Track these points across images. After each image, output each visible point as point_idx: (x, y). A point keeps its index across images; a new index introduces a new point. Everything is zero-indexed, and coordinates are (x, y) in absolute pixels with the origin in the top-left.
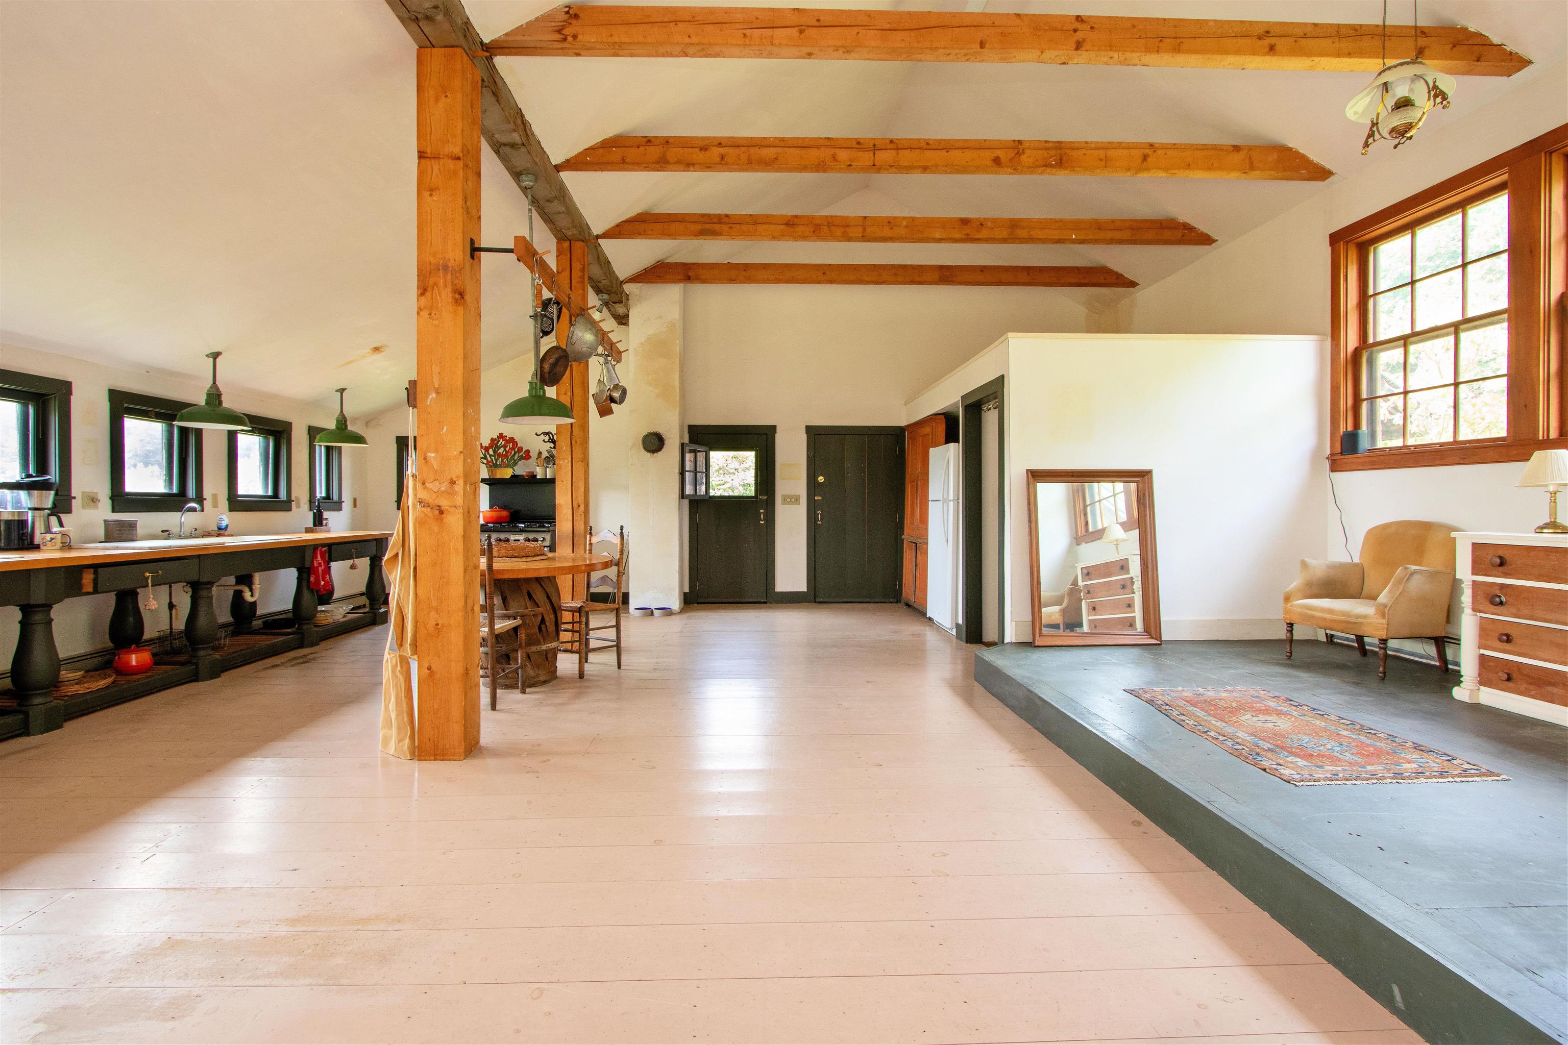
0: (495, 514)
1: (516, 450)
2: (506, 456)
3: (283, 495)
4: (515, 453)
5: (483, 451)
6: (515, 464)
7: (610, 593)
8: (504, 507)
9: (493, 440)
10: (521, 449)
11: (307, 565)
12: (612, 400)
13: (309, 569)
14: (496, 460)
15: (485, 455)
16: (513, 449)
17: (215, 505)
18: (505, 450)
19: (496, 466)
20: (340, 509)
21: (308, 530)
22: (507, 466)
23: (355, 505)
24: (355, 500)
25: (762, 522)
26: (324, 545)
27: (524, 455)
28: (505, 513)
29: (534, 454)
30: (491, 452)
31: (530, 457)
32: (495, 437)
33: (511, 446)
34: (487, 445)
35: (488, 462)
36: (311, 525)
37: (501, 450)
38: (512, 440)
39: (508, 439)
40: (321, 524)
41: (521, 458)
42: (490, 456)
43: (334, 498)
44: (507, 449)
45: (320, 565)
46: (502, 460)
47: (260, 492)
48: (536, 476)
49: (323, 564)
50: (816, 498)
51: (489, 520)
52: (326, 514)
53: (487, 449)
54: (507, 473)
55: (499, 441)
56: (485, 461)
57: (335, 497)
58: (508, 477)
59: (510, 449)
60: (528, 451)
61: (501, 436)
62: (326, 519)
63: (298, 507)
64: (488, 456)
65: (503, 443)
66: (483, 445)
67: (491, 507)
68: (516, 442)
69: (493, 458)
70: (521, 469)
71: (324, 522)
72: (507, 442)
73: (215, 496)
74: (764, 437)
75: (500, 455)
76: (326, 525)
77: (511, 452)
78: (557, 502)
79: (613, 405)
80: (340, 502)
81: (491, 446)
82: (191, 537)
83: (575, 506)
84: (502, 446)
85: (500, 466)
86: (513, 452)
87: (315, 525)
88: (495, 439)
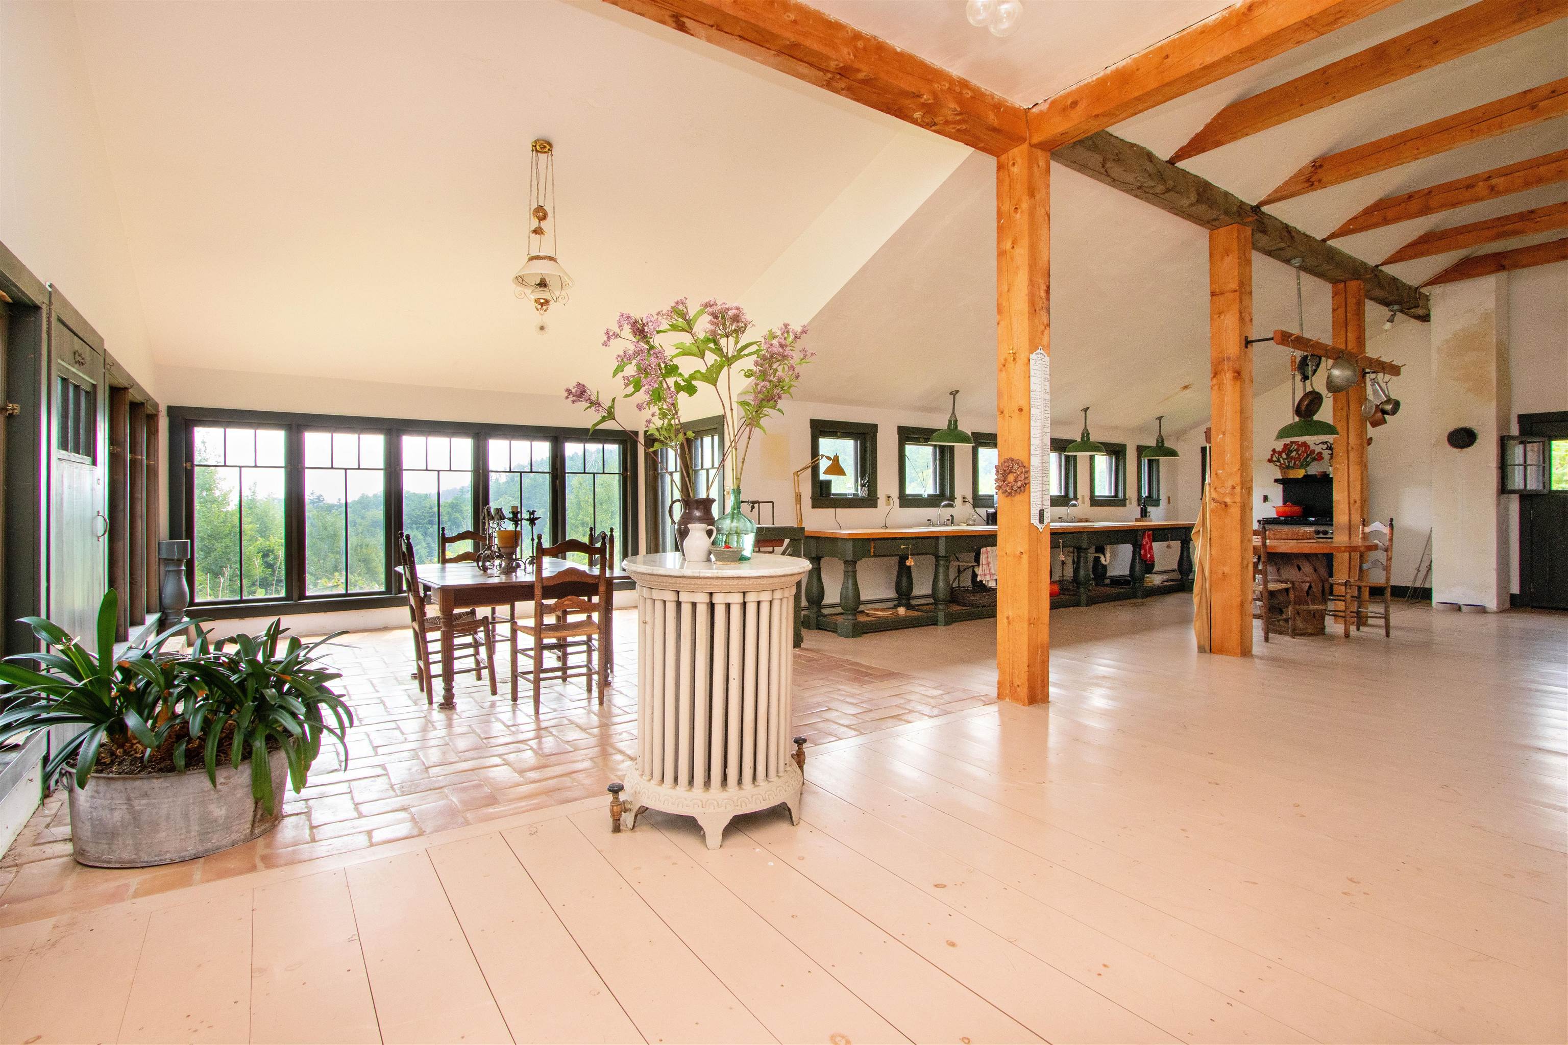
0: (1287, 509)
1: (1309, 452)
2: (1299, 458)
3: (1121, 496)
5: (1277, 455)
6: (1308, 465)
7: (1409, 587)
8: (1295, 503)
10: (1313, 451)
11: (1139, 543)
12: (1384, 412)
13: (1141, 545)
14: (1289, 462)
15: (1279, 459)
16: (1305, 451)
17: (1083, 503)
18: (1297, 453)
19: (1288, 467)
20: (1158, 505)
21: (1137, 520)
22: (1300, 467)
23: (1169, 502)
24: (1168, 499)
26: (1149, 530)
27: (1316, 457)
28: (1296, 509)
30: (1284, 455)
31: (1323, 458)
33: (1303, 450)
35: (1281, 464)
36: (1139, 516)
37: (1294, 454)
38: (1305, 444)
39: (1300, 443)
40: (1146, 516)
41: (1314, 459)
42: (1283, 459)
44: (1300, 452)
45: (1147, 543)
46: (1295, 463)
47: (1107, 494)
48: (1329, 475)
49: (1149, 543)
51: (1281, 514)
52: (1149, 509)
53: (1280, 453)
54: (1300, 473)
55: (1292, 446)
56: (1278, 464)
57: (1155, 497)
58: (1301, 476)
59: (1302, 452)
60: (1320, 453)
62: (1149, 512)
63: (1130, 503)
64: (1281, 459)
65: (1296, 447)
66: (1278, 450)
67: (1284, 503)
68: (1309, 445)
69: (1286, 461)
70: (1314, 469)
71: (1148, 514)
72: (1300, 446)
73: (1083, 497)
75: (1292, 458)
76: (1150, 517)
77: (1304, 455)
78: (1334, 498)
79: (1386, 416)
80: (1158, 500)
81: (1284, 450)
82: (1072, 522)
83: (1352, 502)
84: (1294, 450)
85: (1293, 468)
86: (1306, 454)
87: (1142, 516)
88: (1288, 445)
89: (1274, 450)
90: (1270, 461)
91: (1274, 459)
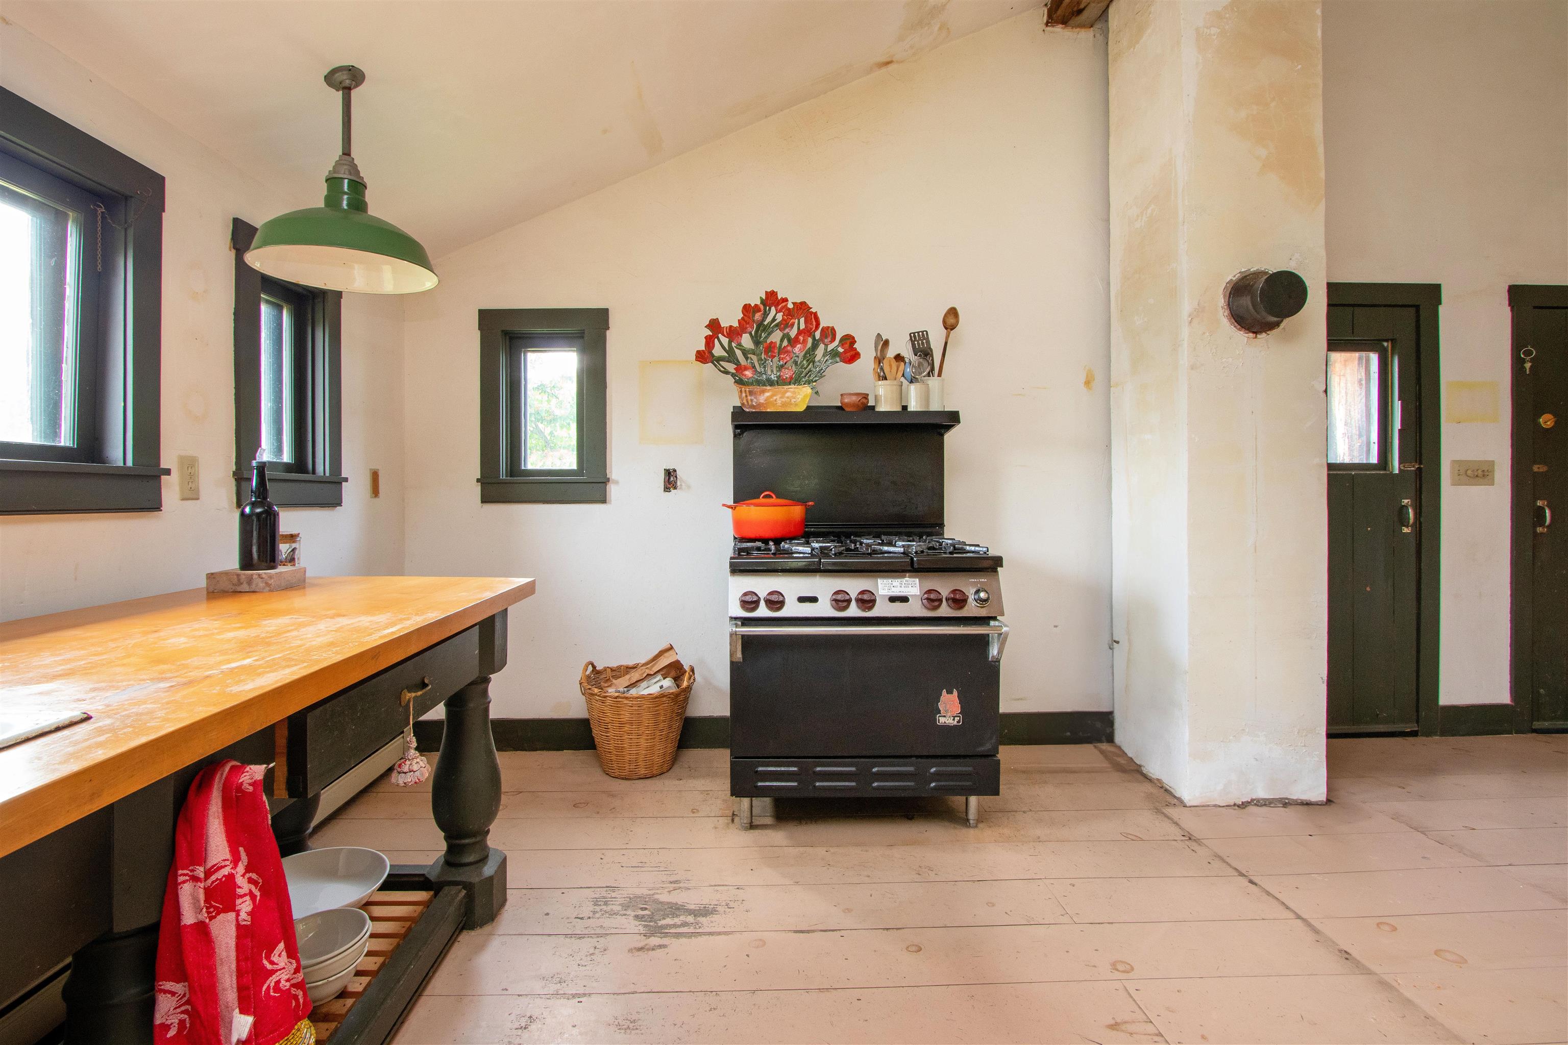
1: (818, 335)
2: (790, 352)
4: (815, 346)
5: (725, 341)
6: (817, 374)
9: (747, 308)
10: (830, 333)
14: (762, 362)
15: (730, 351)
16: (808, 332)
18: (785, 335)
19: (764, 379)
20: (335, 502)
22: (796, 380)
23: (375, 492)
24: (375, 476)
25: (1405, 530)
27: (841, 350)
29: (866, 348)
30: (746, 341)
31: (857, 354)
32: (755, 301)
33: (802, 326)
34: (736, 324)
35: (741, 368)
36: (231, 561)
37: (776, 337)
38: (802, 308)
39: (790, 306)
40: (270, 558)
41: (832, 357)
42: (745, 353)
43: (320, 469)
44: (792, 333)
46: (777, 365)
48: (876, 408)
49: (243, 885)
50: (1536, 468)
53: (733, 333)
54: (794, 399)
55: (766, 315)
56: (731, 367)
57: (322, 467)
58: (797, 408)
59: (800, 332)
60: (849, 340)
61: (771, 299)
62: (292, 538)
63: (191, 494)
64: (738, 353)
65: (779, 317)
66: (724, 324)
67: (741, 492)
68: (815, 314)
69: (754, 358)
70: (835, 388)
71: (284, 548)
72: (789, 314)
74: (1413, 310)
75: (770, 350)
76: (292, 560)
77: (805, 342)
80: (336, 481)
81: (743, 326)
84: (777, 325)
85: (775, 380)
86: (810, 340)
87: (247, 563)
88: (756, 308)
89: (714, 325)
90: (703, 357)
91: (718, 351)
